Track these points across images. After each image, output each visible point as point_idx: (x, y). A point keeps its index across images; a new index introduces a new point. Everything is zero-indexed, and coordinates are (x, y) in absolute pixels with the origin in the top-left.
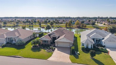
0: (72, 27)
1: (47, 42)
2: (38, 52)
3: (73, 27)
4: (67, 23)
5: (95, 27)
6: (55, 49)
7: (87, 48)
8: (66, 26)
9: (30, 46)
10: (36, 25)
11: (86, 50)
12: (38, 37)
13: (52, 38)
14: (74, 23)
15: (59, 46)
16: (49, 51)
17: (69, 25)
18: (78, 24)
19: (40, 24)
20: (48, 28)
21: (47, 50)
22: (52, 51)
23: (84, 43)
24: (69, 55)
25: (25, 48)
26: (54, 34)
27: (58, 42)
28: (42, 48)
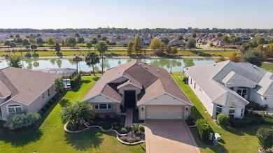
0: (143, 53)
1: (109, 107)
2: (94, 150)
3: (147, 53)
6: (143, 130)
8: (130, 51)
9: (56, 125)
10: (45, 51)
12: (68, 90)
13: (123, 93)
15: (149, 117)
16: (130, 139)
17: (137, 50)
18: (157, 45)
19: (58, 48)
20: (92, 60)
21: (119, 137)
22: (138, 138)
23: (223, 103)
24: (197, 149)
25: (43, 137)
26: (128, 82)
27: (147, 106)
28: (103, 130)
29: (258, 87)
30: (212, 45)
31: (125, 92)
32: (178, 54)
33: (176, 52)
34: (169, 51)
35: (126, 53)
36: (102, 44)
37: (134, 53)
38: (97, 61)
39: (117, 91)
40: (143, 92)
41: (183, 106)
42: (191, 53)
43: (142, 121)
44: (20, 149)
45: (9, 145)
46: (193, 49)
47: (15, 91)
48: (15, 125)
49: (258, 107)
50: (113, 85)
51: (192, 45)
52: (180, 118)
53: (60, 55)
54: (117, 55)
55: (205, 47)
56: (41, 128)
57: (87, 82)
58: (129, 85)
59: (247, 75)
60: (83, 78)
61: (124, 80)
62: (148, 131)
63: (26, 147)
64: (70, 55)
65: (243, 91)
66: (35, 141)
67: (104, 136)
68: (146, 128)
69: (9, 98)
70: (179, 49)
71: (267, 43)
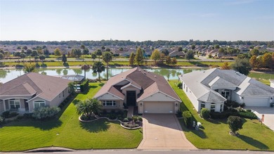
0: (144, 64)
1: (114, 104)
2: (104, 132)
3: (148, 63)
4: (133, 55)
5: (194, 63)
6: (141, 120)
7: (213, 111)
8: (132, 62)
10: (52, 61)
11: (212, 116)
12: (78, 93)
13: (125, 93)
14: (149, 56)
15: (146, 112)
16: (130, 125)
17: (138, 61)
18: (157, 57)
19: (64, 59)
20: (98, 68)
21: (123, 124)
22: (137, 125)
23: (205, 100)
24: (182, 132)
25: (63, 125)
26: (130, 84)
27: (145, 102)
28: (110, 120)
29: (238, 89)
30: (210, 57)
31: (127, 92)
32: (178, 64)
33: (175, 62)
34: (169, 61)
35: (128, 64)
36: (107, 55)
37: (136, 64)
38: (103, 69)
39: (121, 91)
40: (142, 92)
41: (173, 103)
42: (190, 64)
43: (141, 115)
44: (46, 132)
45: (38, 129)
46: (192, 60)
47: (39, 91)
48: (41, 115)
49: (237, 105)
50: (118, 87)
51: (191, 56)
52: (171, 112)
53: (66, 65)
54: (120, 65)
55: (204, 59)
56: (61, 119)
57: (94, 87)
58: (131, 86)
59: (230, 80)
60: (90, 84)
61: (126, 82)
62: (145, 121)
63: (51, 130)
64: (76, 65)
65: (227, 93)
66: (57, 127)
67: (111, 124)
68: (143, 119)
69: (35, 95)
70: (178, 60)
71: (261, 54)
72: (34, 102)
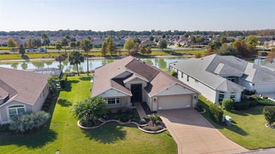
0: (118, 54)
1: (118, 102)
3: (122, 53)
4: (105, 46)
5: (168, 52)
8: (104, 52)
9: (66, 123)
10: (6, 54)
12: (60, 91)
13: (129, 87)
14: (122, 46)
15: (160, 108)
16: (152, 128)
17: (111, 51)
19: (22, 51)
21: (141, 127)
22: (159, 126)
23: (225, 89)
24: (216, 130)
25: (58, 137)
28: (122, 123)
29: (245, 76)
30: (180, 46)
31: (132, 85)
32: (152, 54)
33: (150, 52)
34: (143, 51)
35: (100, 54)
36: (87, 42)
37: (109, 54)
38: (82, 60)
41: (191, 95)
42: (164, 53)
44: (38, 150)
45: (24, 148)
46: (165, 49)
47: (12, 91)
51: (164, 45)
52: (188, 106)
53: (26, 58)
54: (90, 56)
56: (52, 127)
57: (76, 82)
58: (136, 79)
62: (165, 120)
63: (45, 147)
64: (38, 58)
66: (52, 141)
67: (125, 128)
68: (161, 117)
70: (152, 49)
71: (228, 42)
72: (7, 109)
